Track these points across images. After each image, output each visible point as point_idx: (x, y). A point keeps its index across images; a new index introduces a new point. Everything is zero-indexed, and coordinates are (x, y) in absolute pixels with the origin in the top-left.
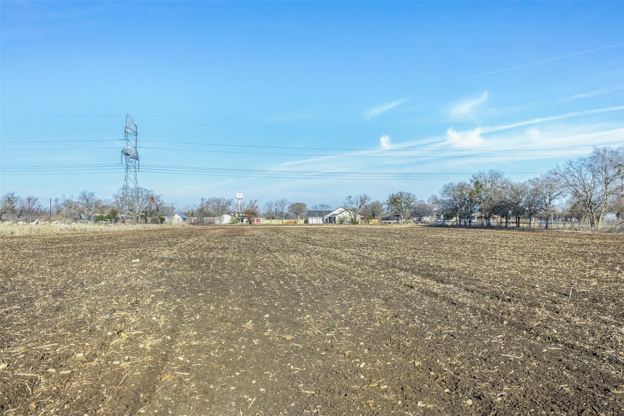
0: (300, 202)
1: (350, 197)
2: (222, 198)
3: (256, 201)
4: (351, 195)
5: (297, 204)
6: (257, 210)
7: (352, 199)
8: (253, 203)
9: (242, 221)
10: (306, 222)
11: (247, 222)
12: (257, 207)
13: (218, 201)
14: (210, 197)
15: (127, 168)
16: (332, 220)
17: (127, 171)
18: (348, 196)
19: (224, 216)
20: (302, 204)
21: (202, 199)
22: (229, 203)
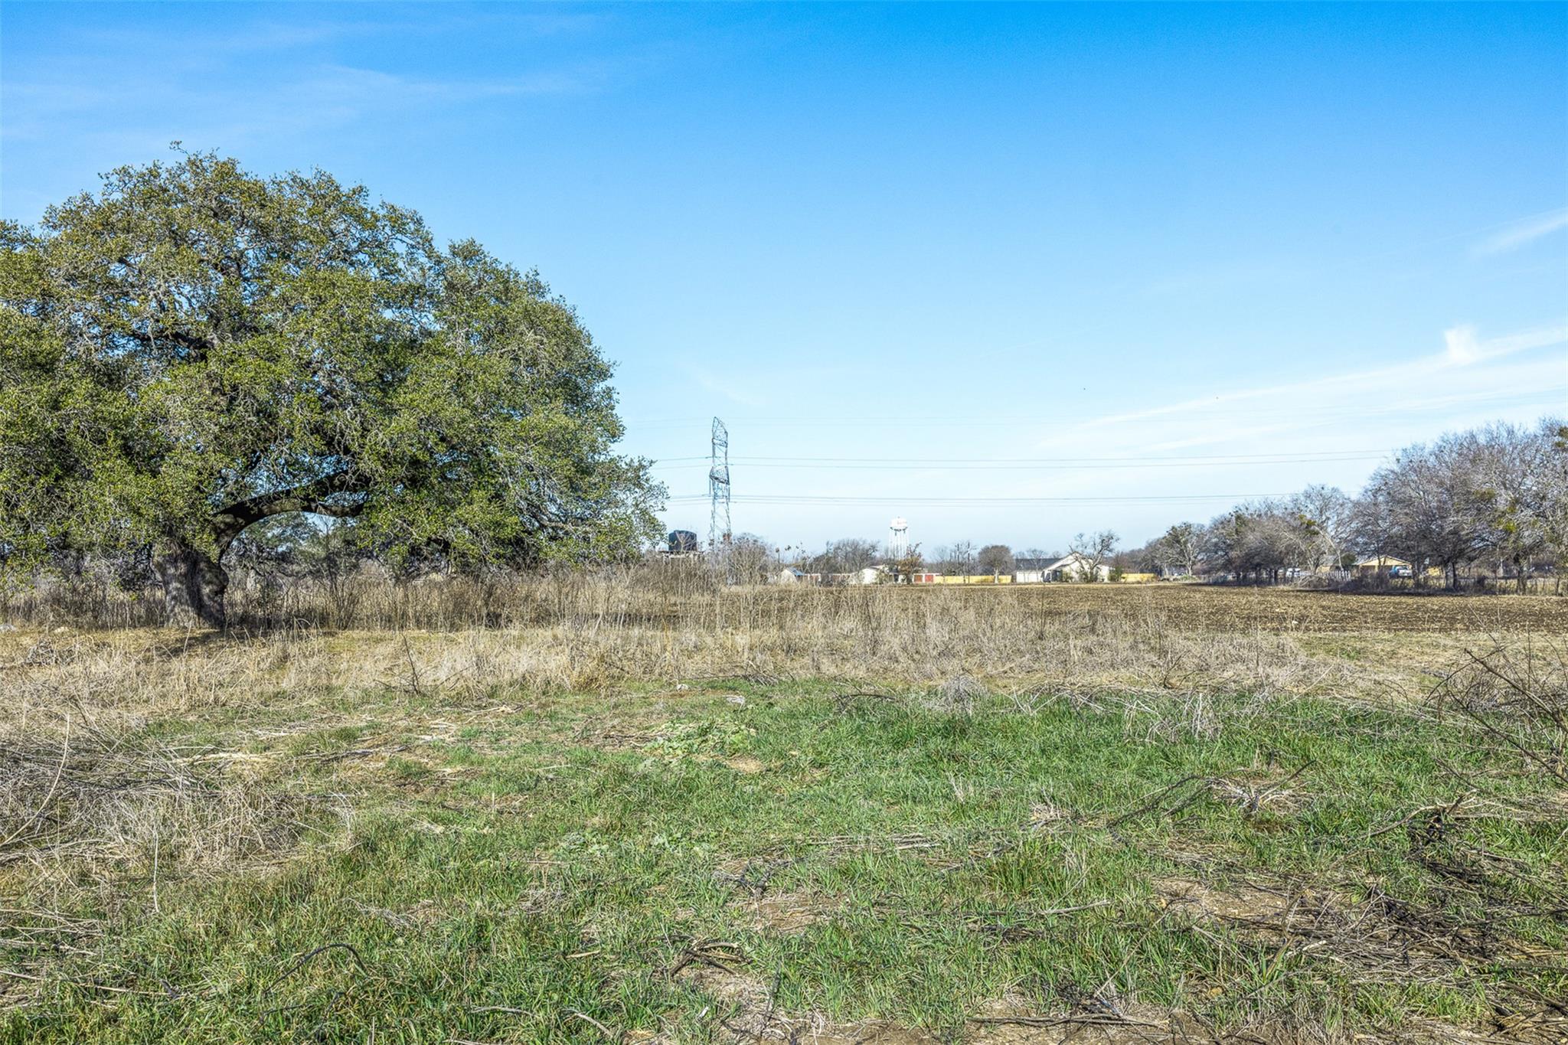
0: (999, 544)
1: (1081, 536)
2: (861, 539)
3: (917, 545)
4: (1081, 532)
5: (996, 547)
6: (921, 560)
7: (1085, 539)
8: (912, 549)
9: (896, 580)
10: (1014, 579)
11: (903, 580)
12: (920, 556)
13: (855, 546)
14: (841, 538)
15: (715, 496)
16: (1058, 576)
17: (714, 504)
18: (1077, 533)
19: (865, 571)
20: (1002, 547)
21: (828, 544)
22: (874, 548)
